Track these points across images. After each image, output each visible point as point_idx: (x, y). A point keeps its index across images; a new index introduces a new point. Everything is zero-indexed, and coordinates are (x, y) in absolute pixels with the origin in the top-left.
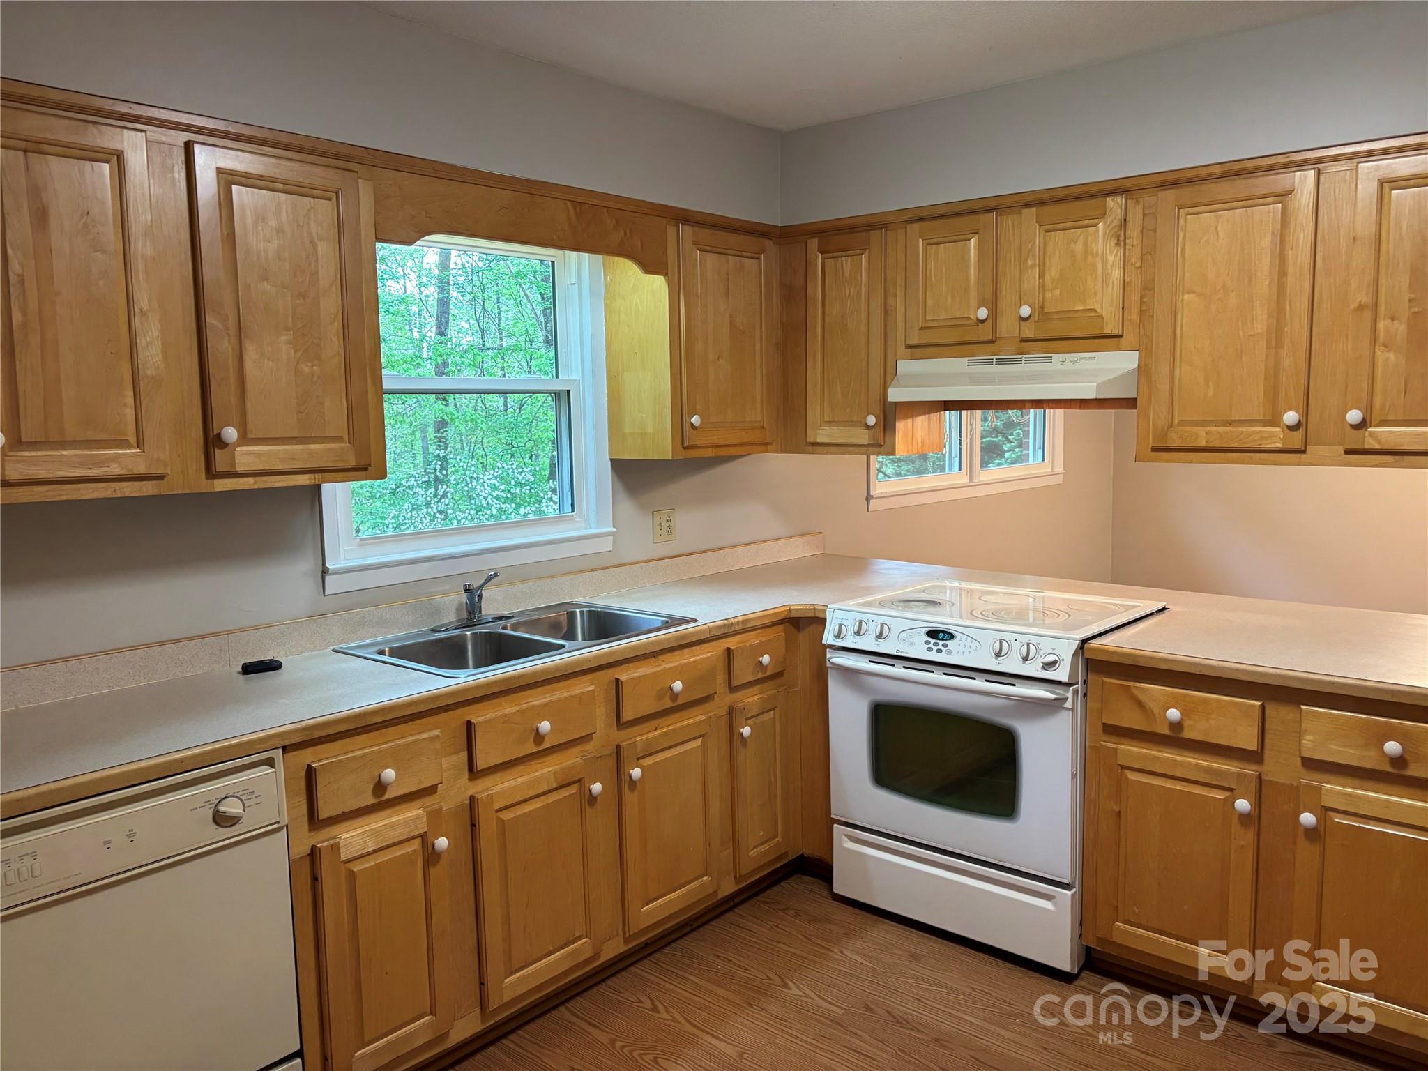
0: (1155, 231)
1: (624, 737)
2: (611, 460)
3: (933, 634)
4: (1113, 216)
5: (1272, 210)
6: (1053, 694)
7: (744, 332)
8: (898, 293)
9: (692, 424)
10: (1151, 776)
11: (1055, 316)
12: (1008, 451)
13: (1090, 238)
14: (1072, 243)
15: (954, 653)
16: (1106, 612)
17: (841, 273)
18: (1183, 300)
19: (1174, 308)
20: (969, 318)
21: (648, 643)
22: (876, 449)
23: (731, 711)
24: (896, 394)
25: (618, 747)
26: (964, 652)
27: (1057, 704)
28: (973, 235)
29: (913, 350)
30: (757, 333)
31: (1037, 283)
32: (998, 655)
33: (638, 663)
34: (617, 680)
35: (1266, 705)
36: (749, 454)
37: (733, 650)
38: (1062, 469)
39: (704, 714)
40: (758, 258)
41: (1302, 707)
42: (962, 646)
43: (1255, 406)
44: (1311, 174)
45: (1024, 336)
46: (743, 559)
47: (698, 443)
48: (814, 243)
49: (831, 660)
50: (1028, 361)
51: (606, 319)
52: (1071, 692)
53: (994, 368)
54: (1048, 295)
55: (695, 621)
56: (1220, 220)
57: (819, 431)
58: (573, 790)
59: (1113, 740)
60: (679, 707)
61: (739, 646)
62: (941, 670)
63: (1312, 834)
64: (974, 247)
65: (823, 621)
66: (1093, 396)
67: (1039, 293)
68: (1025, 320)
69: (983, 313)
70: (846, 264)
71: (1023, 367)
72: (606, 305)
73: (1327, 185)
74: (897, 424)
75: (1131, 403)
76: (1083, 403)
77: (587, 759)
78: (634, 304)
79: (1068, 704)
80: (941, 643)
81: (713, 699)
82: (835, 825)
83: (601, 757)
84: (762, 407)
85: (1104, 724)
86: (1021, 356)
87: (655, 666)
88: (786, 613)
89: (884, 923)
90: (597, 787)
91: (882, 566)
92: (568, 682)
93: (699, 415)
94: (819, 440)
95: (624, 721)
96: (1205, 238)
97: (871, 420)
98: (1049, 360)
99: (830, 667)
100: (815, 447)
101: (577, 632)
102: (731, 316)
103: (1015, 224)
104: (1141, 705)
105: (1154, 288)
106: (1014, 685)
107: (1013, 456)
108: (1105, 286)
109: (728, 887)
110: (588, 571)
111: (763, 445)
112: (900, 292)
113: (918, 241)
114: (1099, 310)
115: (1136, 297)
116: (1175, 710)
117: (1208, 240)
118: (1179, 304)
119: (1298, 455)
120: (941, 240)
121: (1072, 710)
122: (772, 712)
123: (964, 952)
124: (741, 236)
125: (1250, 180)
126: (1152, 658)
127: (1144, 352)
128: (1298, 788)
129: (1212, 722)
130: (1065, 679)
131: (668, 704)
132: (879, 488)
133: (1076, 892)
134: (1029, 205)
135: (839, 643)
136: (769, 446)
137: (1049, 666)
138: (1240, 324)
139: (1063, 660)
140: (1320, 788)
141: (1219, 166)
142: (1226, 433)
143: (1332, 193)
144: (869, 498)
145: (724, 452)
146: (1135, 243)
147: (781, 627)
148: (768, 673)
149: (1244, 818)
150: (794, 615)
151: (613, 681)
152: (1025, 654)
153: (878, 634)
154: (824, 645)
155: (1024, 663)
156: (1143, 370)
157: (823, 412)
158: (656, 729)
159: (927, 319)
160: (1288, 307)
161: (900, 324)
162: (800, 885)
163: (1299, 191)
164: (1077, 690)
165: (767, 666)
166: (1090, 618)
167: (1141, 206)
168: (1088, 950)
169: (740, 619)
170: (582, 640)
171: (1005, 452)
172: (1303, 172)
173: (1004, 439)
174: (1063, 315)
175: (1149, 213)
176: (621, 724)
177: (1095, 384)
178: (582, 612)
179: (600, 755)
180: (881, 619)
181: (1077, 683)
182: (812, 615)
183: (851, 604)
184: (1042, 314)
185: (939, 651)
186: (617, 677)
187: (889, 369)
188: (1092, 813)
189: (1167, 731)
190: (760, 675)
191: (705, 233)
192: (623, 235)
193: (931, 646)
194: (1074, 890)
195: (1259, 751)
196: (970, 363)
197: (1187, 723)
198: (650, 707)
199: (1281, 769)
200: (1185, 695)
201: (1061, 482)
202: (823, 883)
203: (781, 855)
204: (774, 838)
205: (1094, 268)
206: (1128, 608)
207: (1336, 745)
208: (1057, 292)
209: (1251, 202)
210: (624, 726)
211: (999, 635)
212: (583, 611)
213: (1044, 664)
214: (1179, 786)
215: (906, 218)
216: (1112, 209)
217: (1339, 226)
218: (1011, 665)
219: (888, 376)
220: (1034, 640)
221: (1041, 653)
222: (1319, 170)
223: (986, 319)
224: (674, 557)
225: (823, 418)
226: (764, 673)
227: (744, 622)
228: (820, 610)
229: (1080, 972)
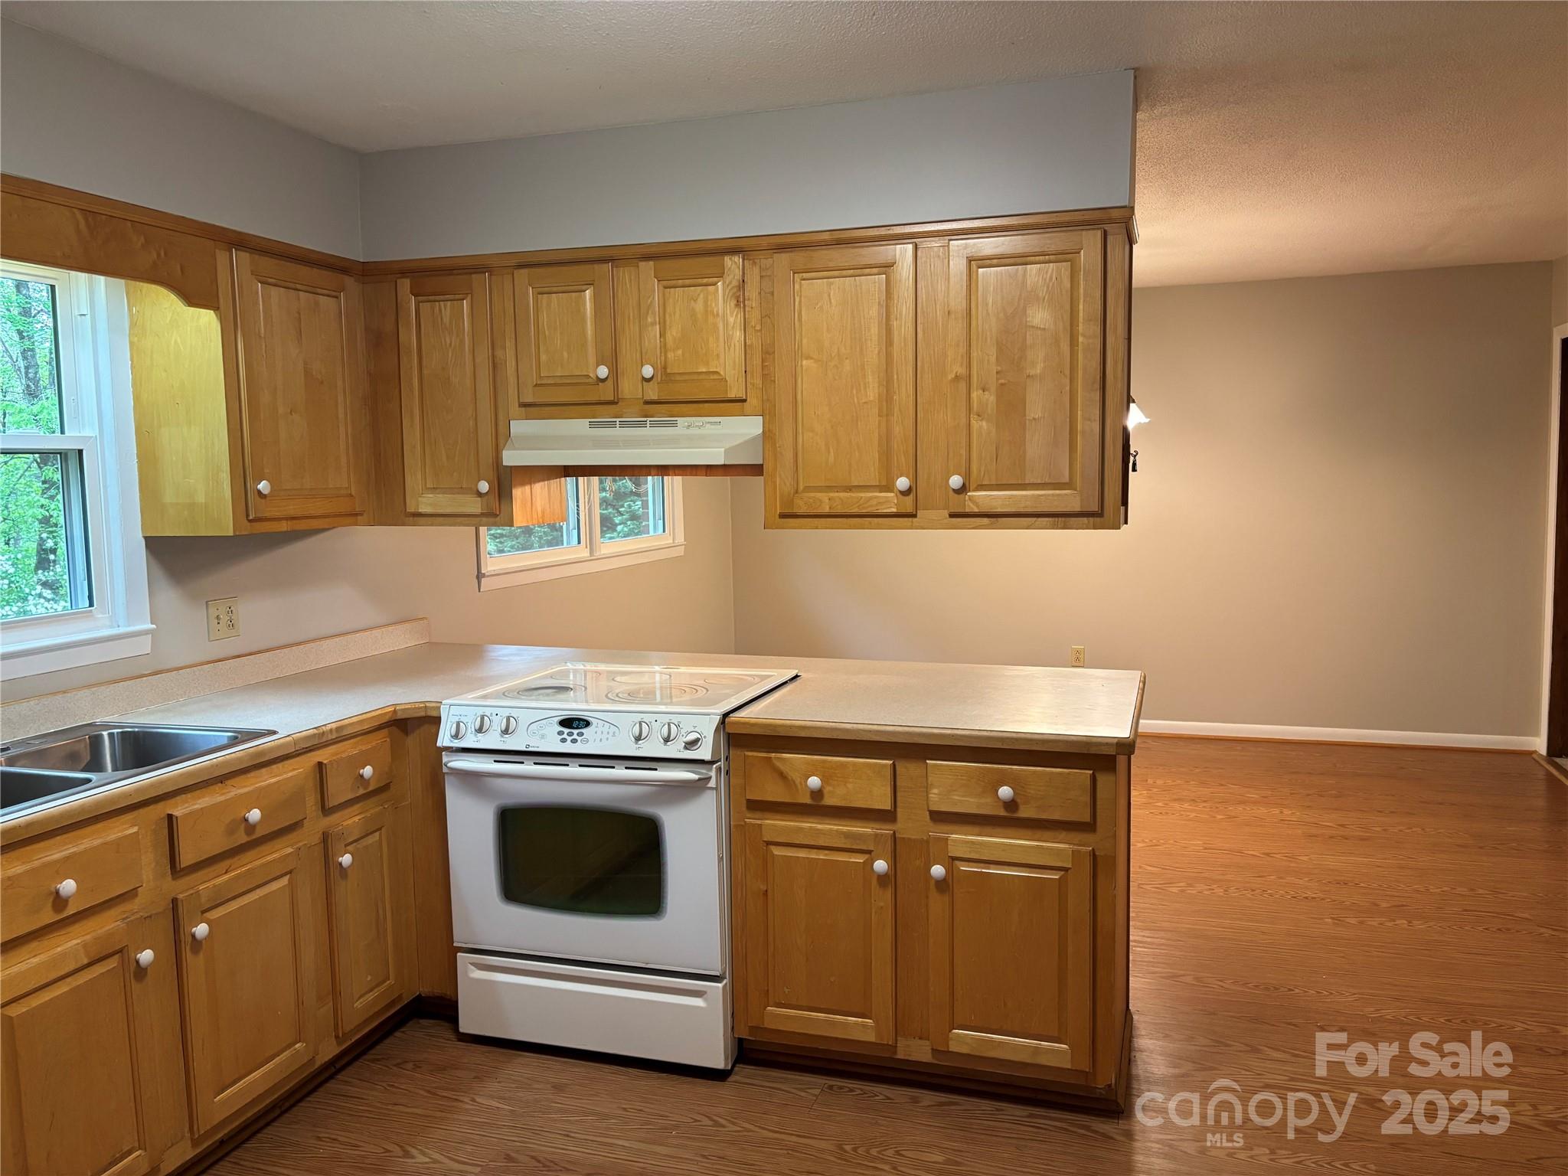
0: (772, 294)
1: (181, 888)
2: (146, 538)
3: (567, 723)
4: (731, 276)
5: (877, 280)
6: (696, 774)
7: (322, 383)
8: (508, 344)
9: (259, 492)
10: (795, 849)
11: (678, 378)
12: (620, 524)
13: (710, 298)
14: (692, 301)
15: (590, 742)
16: (742, 684)
17: (439, 319)
18: (802, 366)
19: (794, 373)
20: (588, 376)
21: (212, 766)
22: (491, 520)
23: (325, 838)
24: (511, 457)
25: (175, 901)
26: (601, 740)
27: (699, 786)
28: (588, 286)
29: (528, 409)
30: (340, 383)
31: (658, 341)
32: (638, 739)
33: (198, 792)
34: (170, 817)
35: (896, 763)
36: (334, 527)
37: (325, 764)
38: (683, 540)
39: (292, 846)
40: (337, 297)
41: (928, 761)
42: (599, 733)
43: (871, 474)
44: (910, 247)
45: (647, 398)
46: (332, 654)
47: (267, 515)
48: (405, 284)
49: (449, 765)
50: (653, 425)
51: (132, 360)
52: (714, 770)
53: (618, 432)
54: (670, 355)
55: (274, 733)
56: (832, 287)
57: (420, 499)
58: (112, 963)
59: (757, 817)
60: (256, 840)
61: (334, 758)
62: (577, 762)
63: (942, 885)
64: (590, 299)
65: (437, 721)
66: (721, 462)
67: (661, 353)
68: (645, 380)
69: (603, 371)
70: (446, 309)
71: (648, 431)
72: (132, 344)
73: (924, 259)
74: (514, 491)
75: (756, 470)
76: (709, 470)
77: (132, 921)
78: (173, 342)
79: (712, 783)
80: (576, 732)
81: (302, 826)
82: (459, 954)
83: (150, 917)
84: (349, 474)
85: (748, 801)
86: (645, 419)
87: (223, 794)
88: (390, 714)
89: (520, 1055)
90: (146, 956)
91: (500, 653)
92: (99, 826)
93: (267, 480)
94: (423, 509)
95: (182, 866)
96: (820, 304)
97: (484, 487)
98: (674, 425)
99: (447, 773)
100: (417, 517)
101: (106, 760)
102: (305, 363)
103: (632, 278)
104: (782, 776)
105: (774, 352)
106: (656, 770)
107: (626, 529)
108: (727, 349)
109: (329, 1050)
110: (116, 682)
111: (352, 517)
112: (510, 344)
113: (527, 289)
114: (722, 373)
115: (757, 361)
116: (816, 778)
117: (821, 307)
118: (799, 369)
119: (910, 519)
120: (555, 289)
121: (716, 789)
122: (377, 834)
123: (611, 1071)
124: (315, 269)
125: (857, 250)
126: (791, 727)
127: (767, 417)
128: (927, 842)
129: (850, 786)
130: (708, 757)
131: (242, 838)
132: (490, 566)
133: (726, 984)
134: (647, 258)
135: (457, 744)
136: (359, 517)
137: (691, 745)
138: (855, 392)
139: (705, 737)
140: (947, 839)
141: (828, 233)
142: (848, 498)
143: (929, 267)
144: (480, 576)
145: (302, 525)
146: (754, 305)
147: (385, 731)
148: (371, 788)
149: (883, 879)
150: (400, 716)
151: (164, 818)
152: (666, 735)
153: (503, 729)
154: (440, 748)
155: (665, 744)
156: (768, 436)
157: (425, 478)
158: (226, 873)
159: (542, 375)
160: (895, 377)
161: (512, 380)
162: (421, 1033)
163: (900, 264)
164: (720, 768)
165: (369, 779)
166: (728, 691)
167: (758, 267)
168: (741, 1041)
169: (334, 726)
170: (113, 771)
171: (616, 525)
172: (902, 246)
173: (615, 511)
174: (686, 377)
175: (766, 276)
176: (176, 869)
177: (723, 449)
178: (111, 735)
179: (149, 914)
180: (506, 712)
181: (719, 760)
182: (423, 714)
183: (469, 698)
184: (665, 375)
185: (574, 741)
186: (170, 813)
187: (502, 429)
188: (739, 897)
189: (808, 800)
190: (361, 791)
191: (267, 264)
192: (155, 256)
193: (565, 736)
194: (725, 982)
195: (893, 810)
196: (592, 425)
197: (827, 789)
198: (217, 843)
199: (912, 825)
200: (824, 762)
201: (682, 554)
202: (447, 1024)
203: (394, 1000)
204: (384, 981)
205: (715, 327)
206: (764, 678)
207: (959, 796)
208: (680, 352)
209: (859, 272)
210: (182, 873)
211: (639, 717)
212: (113, 733)
213: (686, 743)
214: (822, 856)
215: (514, 262)
216: (730, 268)
217: (935, 300)
218: (652, 748)
219: (501, 438)
220: (675, 719)
221: (683, 732)
222: (916, 245)
223: (607, 378)
224: (239, 656)
225: (426, 485)
226: (365, 789)
227: (338, 729)
228: (433, 707)
229: (733, 1066)
